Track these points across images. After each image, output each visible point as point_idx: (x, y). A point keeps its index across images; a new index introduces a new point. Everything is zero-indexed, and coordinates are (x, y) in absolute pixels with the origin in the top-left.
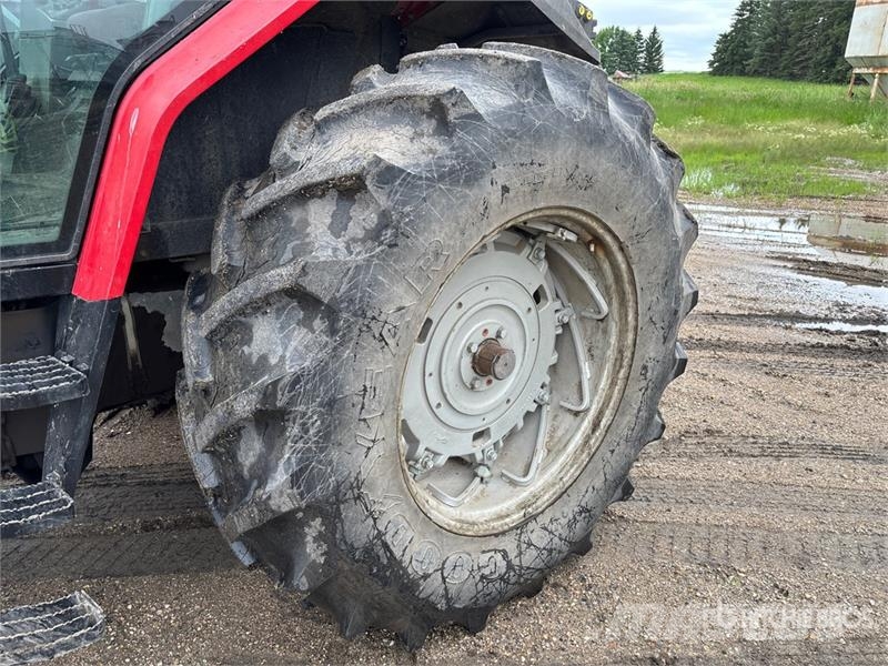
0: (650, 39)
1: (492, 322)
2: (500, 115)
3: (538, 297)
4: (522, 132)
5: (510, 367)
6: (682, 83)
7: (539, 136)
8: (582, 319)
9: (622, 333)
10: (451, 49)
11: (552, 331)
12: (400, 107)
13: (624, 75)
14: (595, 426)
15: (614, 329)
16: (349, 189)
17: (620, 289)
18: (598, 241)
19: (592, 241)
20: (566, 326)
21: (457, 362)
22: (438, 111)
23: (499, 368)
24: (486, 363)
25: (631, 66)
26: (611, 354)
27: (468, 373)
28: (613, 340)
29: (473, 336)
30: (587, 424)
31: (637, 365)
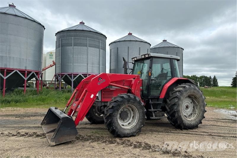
0: (214, 78)
1: (188, 104)
2: (188, 88)
3: (191, 103)
4: (190, 89)
5: (189, 107)
6: (221, 89)
7: (191, 89)
8: (195, 105)
9: (199, 106)
10: (184, 84)
11: (193, 106)
12: (182, 87)
13: (207, 87)
14: (197, 115)
15: (198, 106)
16: (179, 91)
17: (198, 102)
18: (196, 97)
19: (196, 98)
20: (194, 106)
21: (185, 107)
22: (184, 87)
23: (188, 107)
24: (187, 107)
25: (209, 85)
26: (198, 108)
27: (186, 108)
28: (198, 107)
29: (186, 104)
30: (196, 115)
31: (201, 109)
